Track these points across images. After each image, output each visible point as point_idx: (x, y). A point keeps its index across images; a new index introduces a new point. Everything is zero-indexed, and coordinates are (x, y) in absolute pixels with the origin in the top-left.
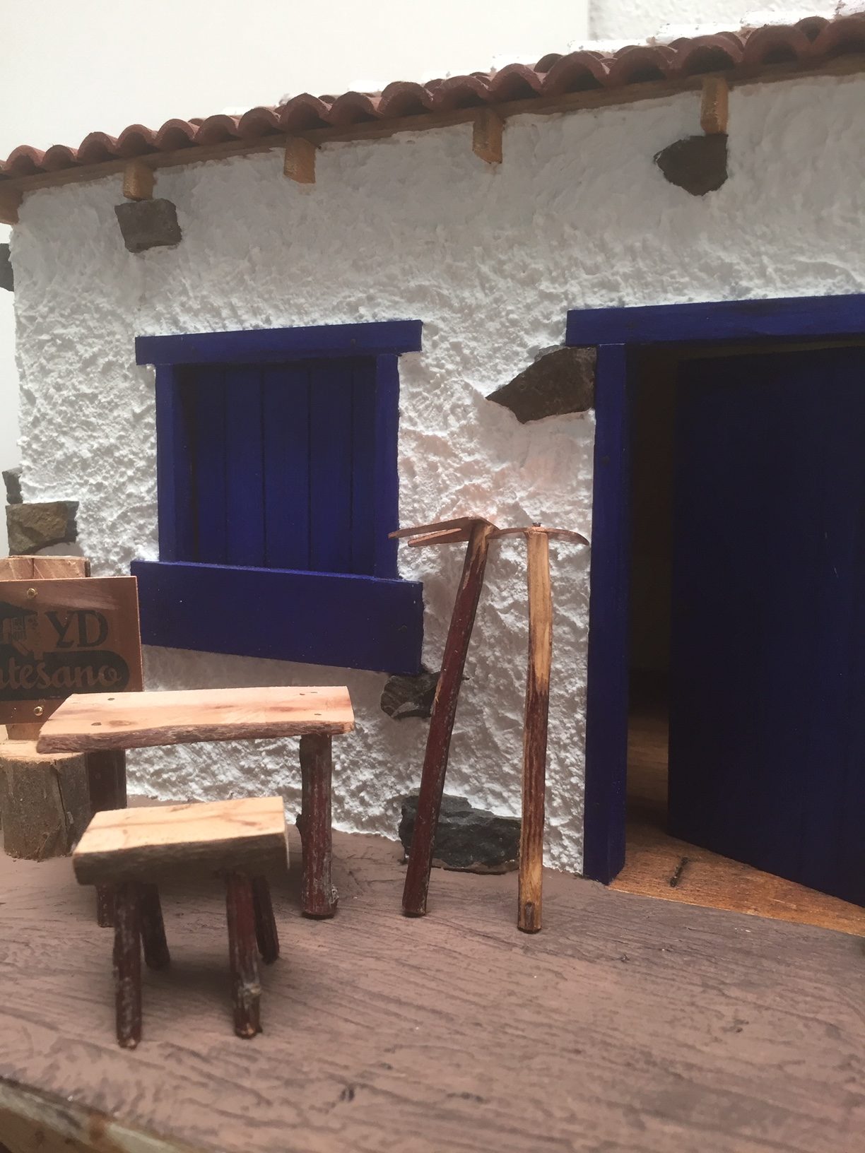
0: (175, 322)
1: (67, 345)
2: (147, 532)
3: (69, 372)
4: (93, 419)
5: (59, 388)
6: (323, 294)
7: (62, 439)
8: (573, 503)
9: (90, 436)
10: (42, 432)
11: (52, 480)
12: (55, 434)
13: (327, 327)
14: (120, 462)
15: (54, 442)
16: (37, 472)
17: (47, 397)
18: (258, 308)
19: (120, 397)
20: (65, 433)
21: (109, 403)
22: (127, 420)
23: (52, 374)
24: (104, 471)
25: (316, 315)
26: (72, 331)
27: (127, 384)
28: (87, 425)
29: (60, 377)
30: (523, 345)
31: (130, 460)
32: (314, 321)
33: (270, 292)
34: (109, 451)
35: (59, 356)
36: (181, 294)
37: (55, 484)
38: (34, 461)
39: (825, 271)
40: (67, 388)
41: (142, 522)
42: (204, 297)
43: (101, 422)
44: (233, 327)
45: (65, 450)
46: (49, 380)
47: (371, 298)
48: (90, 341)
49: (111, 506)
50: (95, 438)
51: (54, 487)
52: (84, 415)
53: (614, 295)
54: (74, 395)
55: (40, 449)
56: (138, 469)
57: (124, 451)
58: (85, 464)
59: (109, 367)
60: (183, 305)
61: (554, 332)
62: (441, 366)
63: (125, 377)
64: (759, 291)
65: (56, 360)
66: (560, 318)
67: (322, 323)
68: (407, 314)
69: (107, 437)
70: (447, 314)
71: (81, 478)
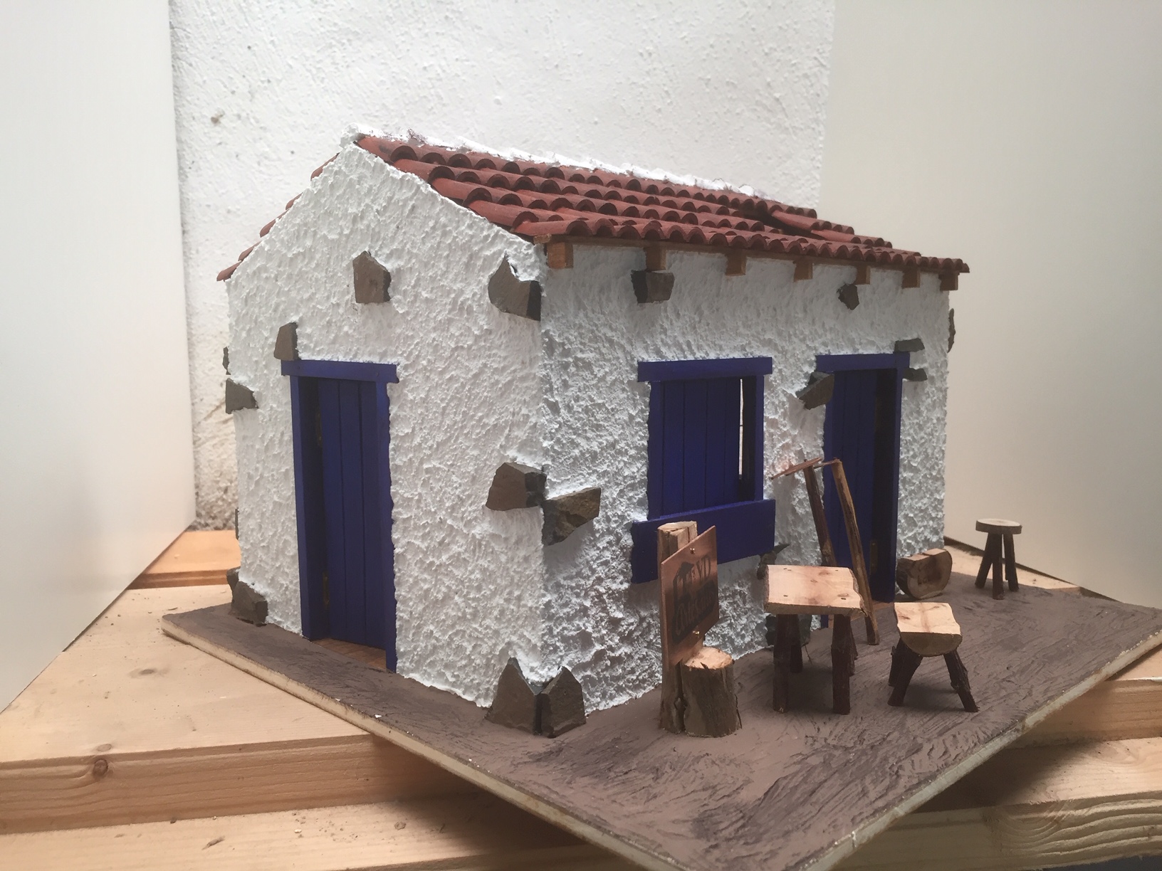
0: (658, 352)
1: (588, 366)
2: (635, 501)
3: (586, 387)
4: (601, 423)
5: (577, 399)
6: (730, 339)
7: (579, 440)
8: (815, 446)
9: (597, 436)
10: (563, 436)
11: (567, 474)
12: (574, 437)
13: (734, 359)
14: (620, 452)
15: (572, 442)
16: (555, 469)
17: (569, 408)
18: (701, 346)
19: (620, 405)
20: (579, 435)
21: (612, 409)
22: (625, 421)
23: (572, 389)
24: (607, 461)
25: (727, 351)
26: (589, 356)
27: (624, 395)
28: (598, 427)
29: (580, 391)
30: (802, 371)
31: (626, 450)
32: (728, 355)
33: (707, 336)
34: (613, 445)
35: (578, 375)
36: (660, 333)
37: (569, 477)
38: (553, 460)
39: (873, 343)
40: (584, 399)
41: (631, 494)
42: (675, 337)
43: (606, 424)
44: (691, 358)
45: (581, 449)
46: (570, 394)
47: (750, 343)
48: (601, 363)
49: (611, 487)
50: (601, 436)
51: (568, 480)
52: (596, 420)
53: (827, 349)
54: (591, 405)
55: (560, 450)
56: (631, 456)
57: (622, 444)
58: (594, 456)
59: (613, 383)
60: (662, 341)
61: (811, 365)
62: (776, 381)
63: (623, 390)
64: (862, 351)
65: (575, 378)
66: (813, 358)
67: (731, 356)
68: (765, 353)
69: (611, 434)
70: (777, 354)
71: (589, 468)
